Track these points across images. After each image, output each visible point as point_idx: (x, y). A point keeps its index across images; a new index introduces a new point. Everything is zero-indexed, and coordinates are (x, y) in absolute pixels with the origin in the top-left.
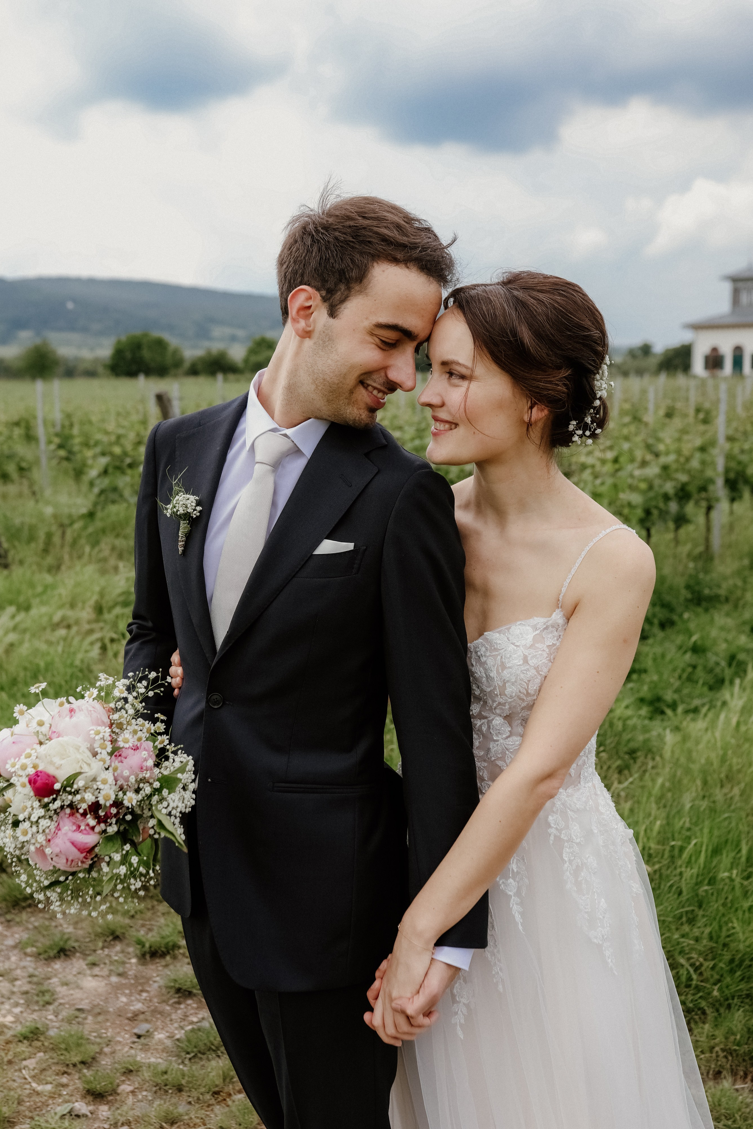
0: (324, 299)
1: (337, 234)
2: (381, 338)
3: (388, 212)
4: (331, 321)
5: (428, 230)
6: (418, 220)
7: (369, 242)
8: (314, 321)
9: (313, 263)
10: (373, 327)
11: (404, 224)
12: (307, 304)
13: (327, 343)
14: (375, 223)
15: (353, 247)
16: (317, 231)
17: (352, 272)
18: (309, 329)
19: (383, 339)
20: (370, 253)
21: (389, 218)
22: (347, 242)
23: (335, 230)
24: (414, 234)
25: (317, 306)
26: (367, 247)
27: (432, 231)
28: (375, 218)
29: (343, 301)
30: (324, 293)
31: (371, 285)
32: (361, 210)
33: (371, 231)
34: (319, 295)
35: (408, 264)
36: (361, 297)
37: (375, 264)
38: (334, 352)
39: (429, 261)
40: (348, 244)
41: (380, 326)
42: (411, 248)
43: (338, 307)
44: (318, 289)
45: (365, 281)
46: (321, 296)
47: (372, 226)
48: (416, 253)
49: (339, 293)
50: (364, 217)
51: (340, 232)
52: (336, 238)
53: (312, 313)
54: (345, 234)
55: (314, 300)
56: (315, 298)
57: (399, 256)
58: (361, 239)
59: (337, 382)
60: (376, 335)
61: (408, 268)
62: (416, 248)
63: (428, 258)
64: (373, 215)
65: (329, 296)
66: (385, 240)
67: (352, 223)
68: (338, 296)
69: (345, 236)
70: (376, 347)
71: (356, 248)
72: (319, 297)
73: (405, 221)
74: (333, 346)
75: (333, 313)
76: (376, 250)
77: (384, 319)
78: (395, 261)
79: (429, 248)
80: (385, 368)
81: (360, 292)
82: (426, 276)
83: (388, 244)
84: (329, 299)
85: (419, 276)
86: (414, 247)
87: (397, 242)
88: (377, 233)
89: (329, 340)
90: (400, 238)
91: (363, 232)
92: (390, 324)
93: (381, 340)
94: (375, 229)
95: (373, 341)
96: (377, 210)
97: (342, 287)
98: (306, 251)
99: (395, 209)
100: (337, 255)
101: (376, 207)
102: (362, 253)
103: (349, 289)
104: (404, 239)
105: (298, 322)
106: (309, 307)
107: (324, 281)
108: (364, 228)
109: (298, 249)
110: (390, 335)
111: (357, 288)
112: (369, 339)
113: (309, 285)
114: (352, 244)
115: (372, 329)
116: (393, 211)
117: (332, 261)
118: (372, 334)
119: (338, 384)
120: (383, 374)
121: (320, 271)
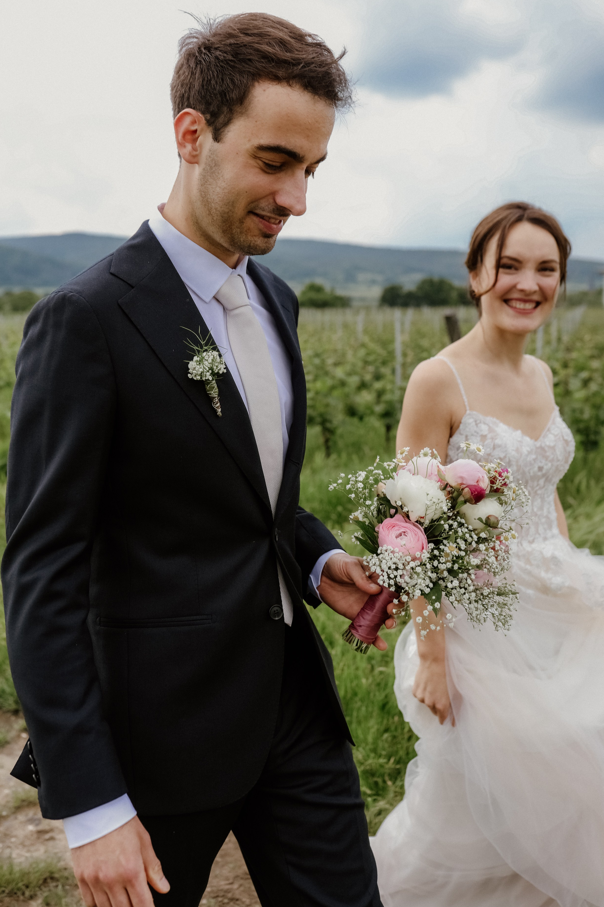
0: (209, 123)
1: (218, 53)
2: (264, 160)
3: (273, 27)
4: (216, 144)
5: (320, 45)
6: (310, 36)
7: (250, 60)
8: (201, 146)
9: (197, 85)
10: (255, 150)
11: (289, 39)
12: (193, 128)
13: (214, 169)
14: (256, 39)
15: (233, 67)
16: (200, 52)
17: (232, 93)
18: (195, 153)
19: (267, 161)
20: (249, 72)
21: (272, 34)
22: (226, 61)
23: (216, 49)
24: (300, 49)
25: (202, 130)
26: (247, 66)
27: (325, 46)
28: (257, 34)
29: (227, 123)
30: (208, 116)
31: (252, 105)
32: (243, 27)
33: (252, 47)
34: (203, 119)
35: (291, 82)
36: (242, 118)
37: (256, 84)
38: (221, 178)
39: (313, 77)
40: (228, 63)
41: (262, 148)
42: (294, 65)
43: (222, 130)
44: (203, 113)
45: (246, 102)
46: (206, 119)
47: (253, 42)
48: (297, 70)
49: (223, 116)
50: (247, 34)
51: (220, 51)
52: (217, 58)
53: (198, 137)
54: (225, 53)
55: (199, 124)
56: (199, 121)
57: (281, 73)
58: (241, 57)
59: (227, 210)
60: (259, 158)
61: (290, 86)
62: (299, 64)
63: (312, 74)
64: (256, 31)
65: (213, 120)
66: (266, 57)
67: (232, 41)
68: (221, 119)
69: (225, 55)
70: (260, 171)
71: (236, 67)
72: (203, 121)
73: (290, 37)
74: (220, 172)
75: (217, 138)
76: (257, 68)
77: (266, 140)
78: (277, 79)
79: (313, 63)
80: (273, 194)
81: (242, 114)
82: (310, 94)
83: (269, 61)
84: (213, 122)
85: (302, 94)
86: (296, 62)
87: (278, 59)
88: (258, 50)
89: (216, 165)
90: (281, 53)
91: (244, 50)
92: (272, 145)
93: (265, 163)
94: (256, 46)
95: (256, 164)
96: (260, 26)
97: (225, 109)
98: (190, 74)
99: (281, 24)
100: (218, 76)
101: (259, 23)
102: (241, 73)
103: (231, 111)
104: (288, 56)
105: (185, 147)
106: (195, 131)
107: (208, 104)
108: (245, 45)
109: (184, 72)
110: (275, 158)
111: (239, 110)
112: (252, 162)
113: (194, 109)
114: (232, 64)
115: (255, 152)
116: (278, 26)
117: (213, 82)
118: (255, 157)
119: (228, 212)
120: (271, 201)
121: (203, 94)
